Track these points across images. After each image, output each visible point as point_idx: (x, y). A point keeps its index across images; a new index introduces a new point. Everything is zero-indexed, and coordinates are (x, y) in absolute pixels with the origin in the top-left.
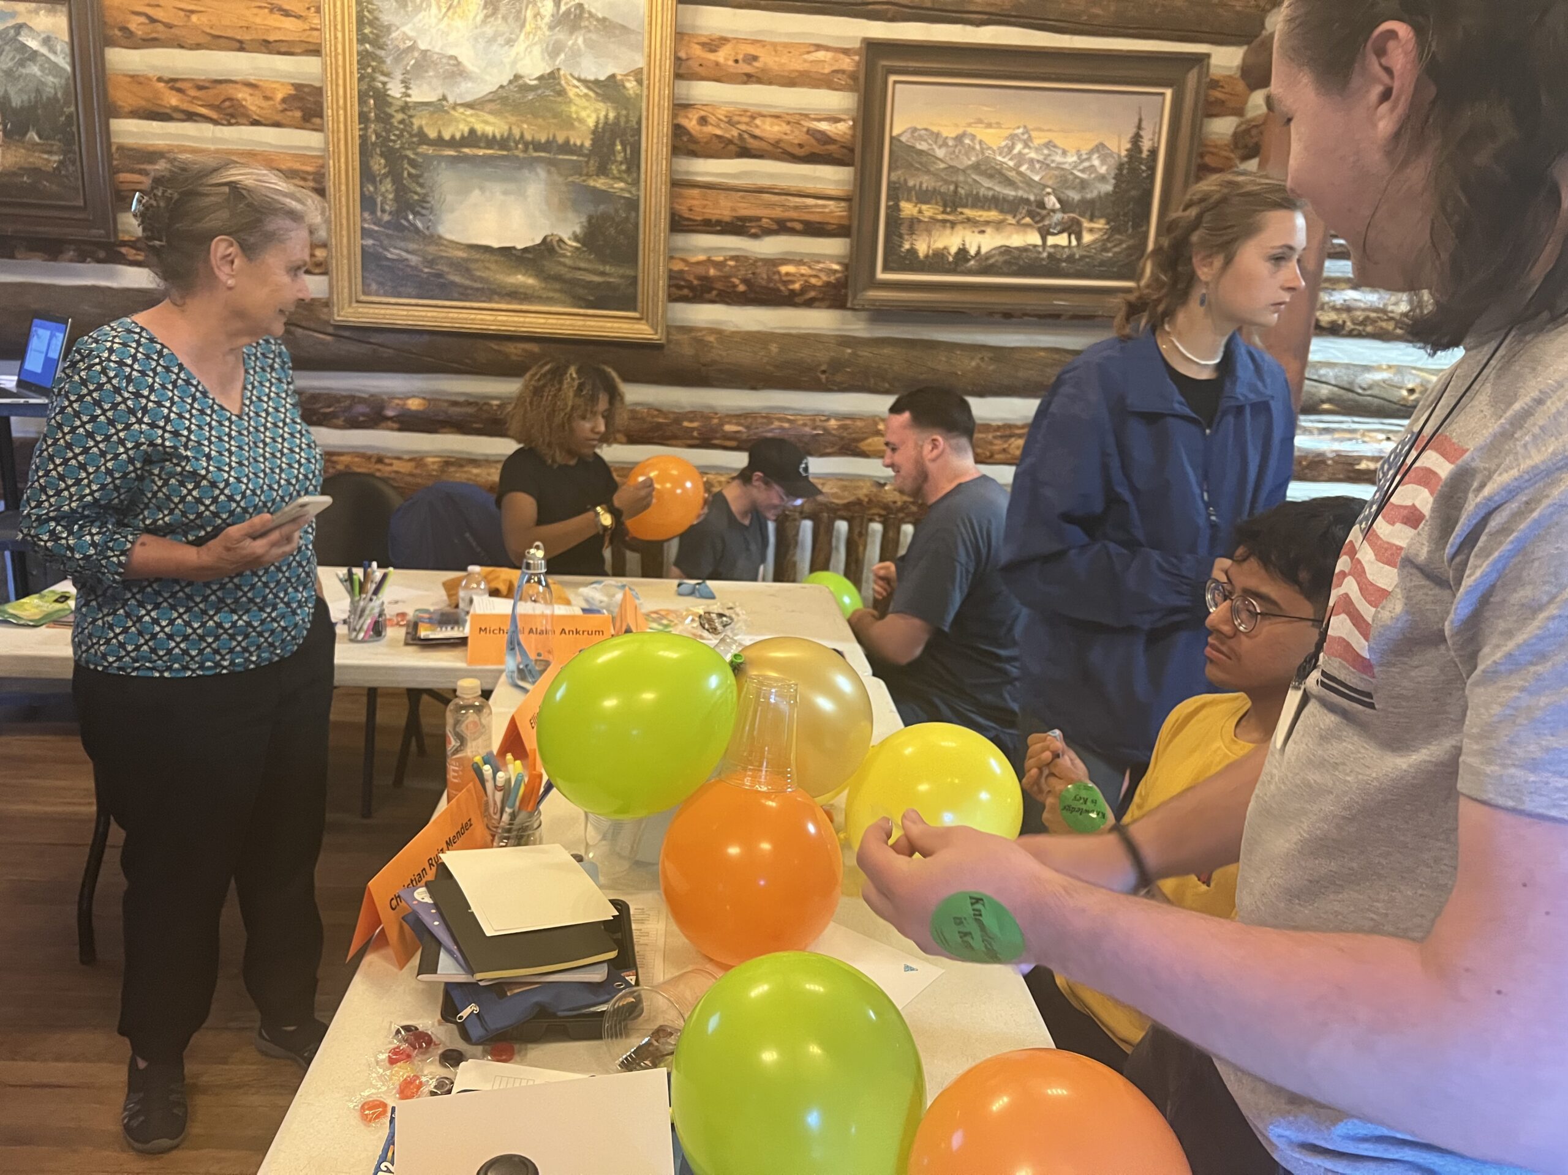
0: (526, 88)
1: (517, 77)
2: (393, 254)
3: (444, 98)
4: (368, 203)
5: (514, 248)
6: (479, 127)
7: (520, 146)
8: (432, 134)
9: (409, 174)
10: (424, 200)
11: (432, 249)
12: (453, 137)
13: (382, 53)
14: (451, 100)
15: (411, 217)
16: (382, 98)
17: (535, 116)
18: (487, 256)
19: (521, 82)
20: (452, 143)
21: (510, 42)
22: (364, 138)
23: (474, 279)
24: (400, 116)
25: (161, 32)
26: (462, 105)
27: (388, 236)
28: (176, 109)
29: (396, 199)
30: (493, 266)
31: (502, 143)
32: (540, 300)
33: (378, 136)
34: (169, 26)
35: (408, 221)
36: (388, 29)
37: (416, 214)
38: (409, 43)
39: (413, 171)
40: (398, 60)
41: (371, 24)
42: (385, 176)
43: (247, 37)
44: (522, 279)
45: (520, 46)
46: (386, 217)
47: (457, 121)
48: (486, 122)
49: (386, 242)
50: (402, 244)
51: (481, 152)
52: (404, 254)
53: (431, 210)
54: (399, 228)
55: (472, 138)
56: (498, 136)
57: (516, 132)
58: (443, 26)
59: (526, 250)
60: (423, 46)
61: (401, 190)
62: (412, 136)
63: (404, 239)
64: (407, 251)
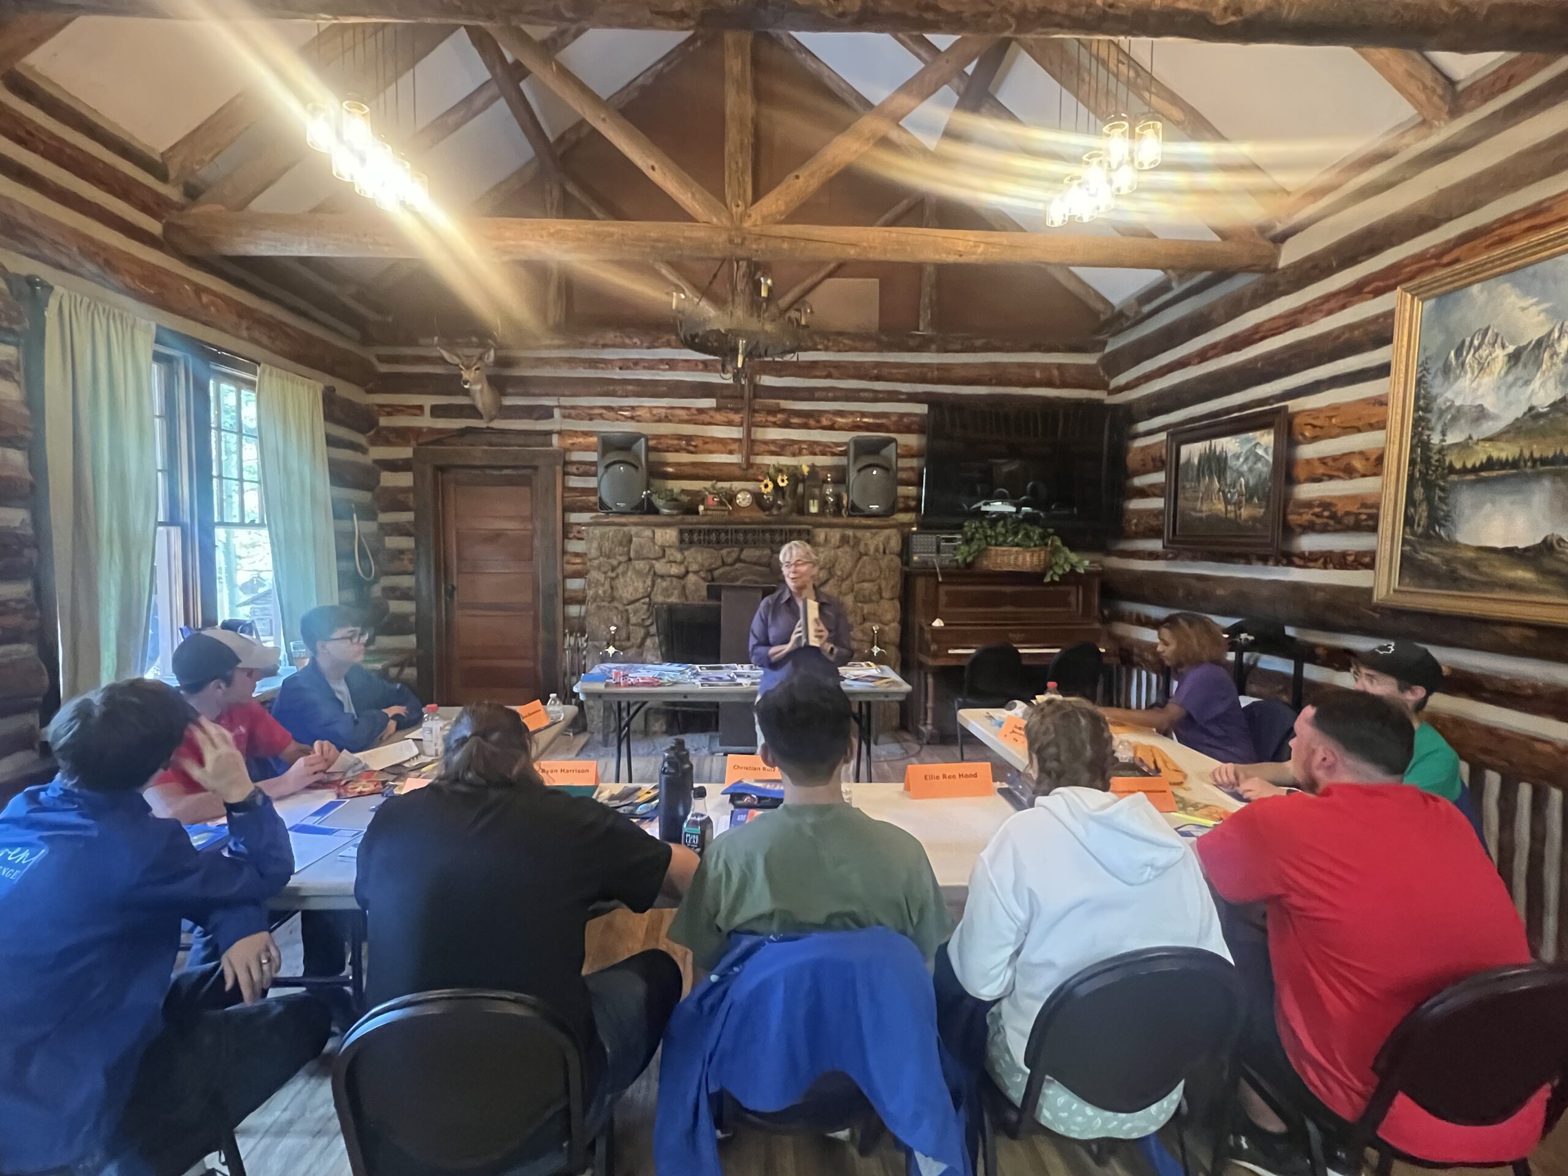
0: (1540, 415)
1: (1531, 409)
2: (1422, 556)
3: (1470, 438)
4: (1409, 521)
5: (1516, 548)
6: (1495, 455)
7: (1529, 464)
8: (1458, 465)
9: (1440, 498)
10: (1447, 517)
11: (1449, 552)
12: (1474, 466)
13: (1428, 415)
14: (1475, 438)
15: (1437, 528)
16: (1426, 445)
17: (1544, 437)
18: (1493, 556)
19: (1533, 412)
20: (1474, 470)
21: (1527, 383)
22: (1411, 477)
23: (1481, 574)
24: (1436, 457)
25: (1318, 432)
26: (1483, 440)
27: (1420, 543)
28: (1324, 475)
29: (1429, 517)
30: (1497, 564)
31: (1514, 464)
32: (1538, 591)
33: (1420, 472)
34: (1321, 428)
35: (1434, 530)
36: (1435, 398)
37: (1441, 525)
38: (1448, 404)
39: (1442, 495)
40: (1439, 418)
41: (1425, 397)
42: (1422, 501)
43: (1360, 424)
44: (1522, 574)
45: (1536, 384)
46: (1420, 530)
47: (1477, 452)
48: (1502, 450)
49: (1418, 547)
50: (1428, 549)
51: (1495, 473)
52: (1430, 556)
53: (1453, 522)
54: (1429, 537)
55: (1490, 464)
56: (1510, 459)
57: (1527, 454)
58: (1474, 385)
59: (1527, 549)
60: (1458, 403)
61: (1432, 509)
62: (1444, 469)
63: (1431, 545)
64: (1432, 554)
